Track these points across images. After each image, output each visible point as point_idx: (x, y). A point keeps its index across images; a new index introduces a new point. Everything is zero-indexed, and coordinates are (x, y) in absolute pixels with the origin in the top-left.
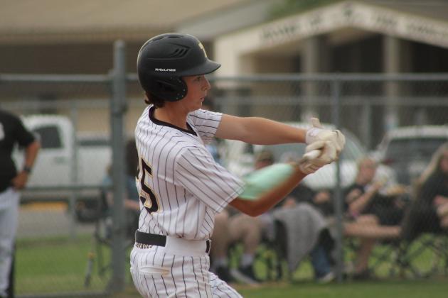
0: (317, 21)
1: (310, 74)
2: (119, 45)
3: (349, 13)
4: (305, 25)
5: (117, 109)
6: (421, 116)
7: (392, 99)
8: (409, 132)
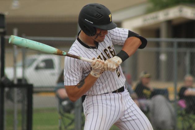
0: (167, 14)
1: (164, 39)
4: (162, 16)
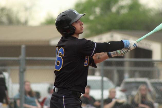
2: (23, 46)
3: (112, 36)
5: (22, 70)
6: (137, 74)
7: (127, 68)
8: (132, 80)
